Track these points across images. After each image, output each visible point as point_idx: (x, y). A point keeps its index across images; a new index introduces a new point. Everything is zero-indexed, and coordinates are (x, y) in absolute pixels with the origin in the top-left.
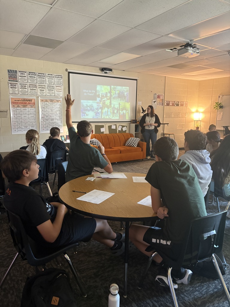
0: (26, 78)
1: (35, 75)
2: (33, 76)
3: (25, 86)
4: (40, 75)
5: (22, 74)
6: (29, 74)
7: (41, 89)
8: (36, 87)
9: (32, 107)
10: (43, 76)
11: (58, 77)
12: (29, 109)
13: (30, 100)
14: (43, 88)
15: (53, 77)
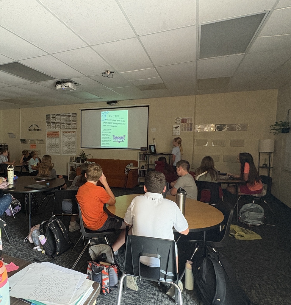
0: (55, 118)
1: (60, 115)
2: (59, 116)
3: (54, 124)
4: (63, 115)
5: (53, 116)
6: (57, 116)
7: (63, 125)
8: (60, 123)
9: (57, 137)
10: (64, 116)
11: (74, 115)
12: (56, 138)
13: (57, 133)
14: (64, 124)
15: (71, 115)
